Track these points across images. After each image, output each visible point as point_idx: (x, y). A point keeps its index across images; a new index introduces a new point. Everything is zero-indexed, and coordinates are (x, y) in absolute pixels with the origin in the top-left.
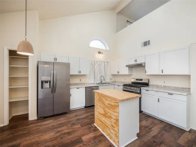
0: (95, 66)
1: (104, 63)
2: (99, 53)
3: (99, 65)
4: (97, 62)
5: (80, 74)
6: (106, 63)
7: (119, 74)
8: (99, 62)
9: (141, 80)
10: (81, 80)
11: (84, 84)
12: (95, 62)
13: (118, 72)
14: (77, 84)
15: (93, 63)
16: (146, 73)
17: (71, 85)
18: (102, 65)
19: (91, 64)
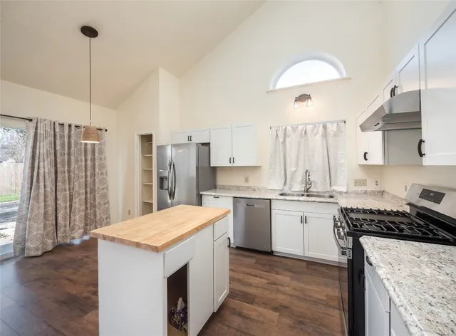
0: (288, 140)
1: (325, 127)
2: (303, 98)
3: (301, 136)
4: (297, 127)
5: (234, 165)
6: (332, 128)
8: (300, 127)
9: (439, 198)
10: (247, 180)
11: (254, 190)
12: (286, 128)
14: (238, 188)
15: (281, 134)
16: (421, 155)
17: (224, 188)
18: (316, 134)
19: (274, 138)
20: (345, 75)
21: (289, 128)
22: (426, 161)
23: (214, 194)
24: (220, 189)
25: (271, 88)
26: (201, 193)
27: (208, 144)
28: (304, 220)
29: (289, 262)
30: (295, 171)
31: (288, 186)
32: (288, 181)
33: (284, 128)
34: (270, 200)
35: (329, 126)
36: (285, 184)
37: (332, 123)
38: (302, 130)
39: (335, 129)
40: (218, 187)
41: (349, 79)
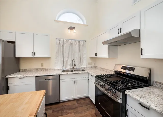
0: (65, 46)
1: (79, 42)
3: (70, 45)
4: (67, 41)
5: (35, 57)
6: (82, 43)
7: (97, 57)
8: (70, 41)
9: (132, 69)
10: (42, 65)
11: (47, 70)
12: (64, 40)
13: (96, 54)
14: (37, 70)
15: (61, 42)
16: (142, 54)
17: (26, 70)
18: (76, 44)
19: (58, 44)
20: (86, 24)
21: (65, 40)
22: (144, 56)
23: (19, 76)
24: (22, 71)
25: (56, 20)
26: (7, 77)
27: (14, 43)
28: (75, 82)
29: (69, 104)
30: (68, 60)
31: (64, 67)
32: (65, 65)
33: (63, 40)
34: (59, 75)
35: (81, 42)
36: (63, 66)
37: (82, 41)
38: (71, 42)
39: (83, 44)
40: (21, 71)
41: (87, 25)
